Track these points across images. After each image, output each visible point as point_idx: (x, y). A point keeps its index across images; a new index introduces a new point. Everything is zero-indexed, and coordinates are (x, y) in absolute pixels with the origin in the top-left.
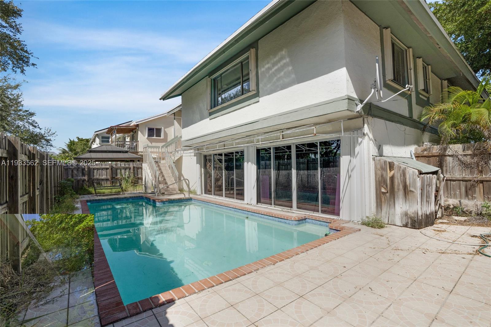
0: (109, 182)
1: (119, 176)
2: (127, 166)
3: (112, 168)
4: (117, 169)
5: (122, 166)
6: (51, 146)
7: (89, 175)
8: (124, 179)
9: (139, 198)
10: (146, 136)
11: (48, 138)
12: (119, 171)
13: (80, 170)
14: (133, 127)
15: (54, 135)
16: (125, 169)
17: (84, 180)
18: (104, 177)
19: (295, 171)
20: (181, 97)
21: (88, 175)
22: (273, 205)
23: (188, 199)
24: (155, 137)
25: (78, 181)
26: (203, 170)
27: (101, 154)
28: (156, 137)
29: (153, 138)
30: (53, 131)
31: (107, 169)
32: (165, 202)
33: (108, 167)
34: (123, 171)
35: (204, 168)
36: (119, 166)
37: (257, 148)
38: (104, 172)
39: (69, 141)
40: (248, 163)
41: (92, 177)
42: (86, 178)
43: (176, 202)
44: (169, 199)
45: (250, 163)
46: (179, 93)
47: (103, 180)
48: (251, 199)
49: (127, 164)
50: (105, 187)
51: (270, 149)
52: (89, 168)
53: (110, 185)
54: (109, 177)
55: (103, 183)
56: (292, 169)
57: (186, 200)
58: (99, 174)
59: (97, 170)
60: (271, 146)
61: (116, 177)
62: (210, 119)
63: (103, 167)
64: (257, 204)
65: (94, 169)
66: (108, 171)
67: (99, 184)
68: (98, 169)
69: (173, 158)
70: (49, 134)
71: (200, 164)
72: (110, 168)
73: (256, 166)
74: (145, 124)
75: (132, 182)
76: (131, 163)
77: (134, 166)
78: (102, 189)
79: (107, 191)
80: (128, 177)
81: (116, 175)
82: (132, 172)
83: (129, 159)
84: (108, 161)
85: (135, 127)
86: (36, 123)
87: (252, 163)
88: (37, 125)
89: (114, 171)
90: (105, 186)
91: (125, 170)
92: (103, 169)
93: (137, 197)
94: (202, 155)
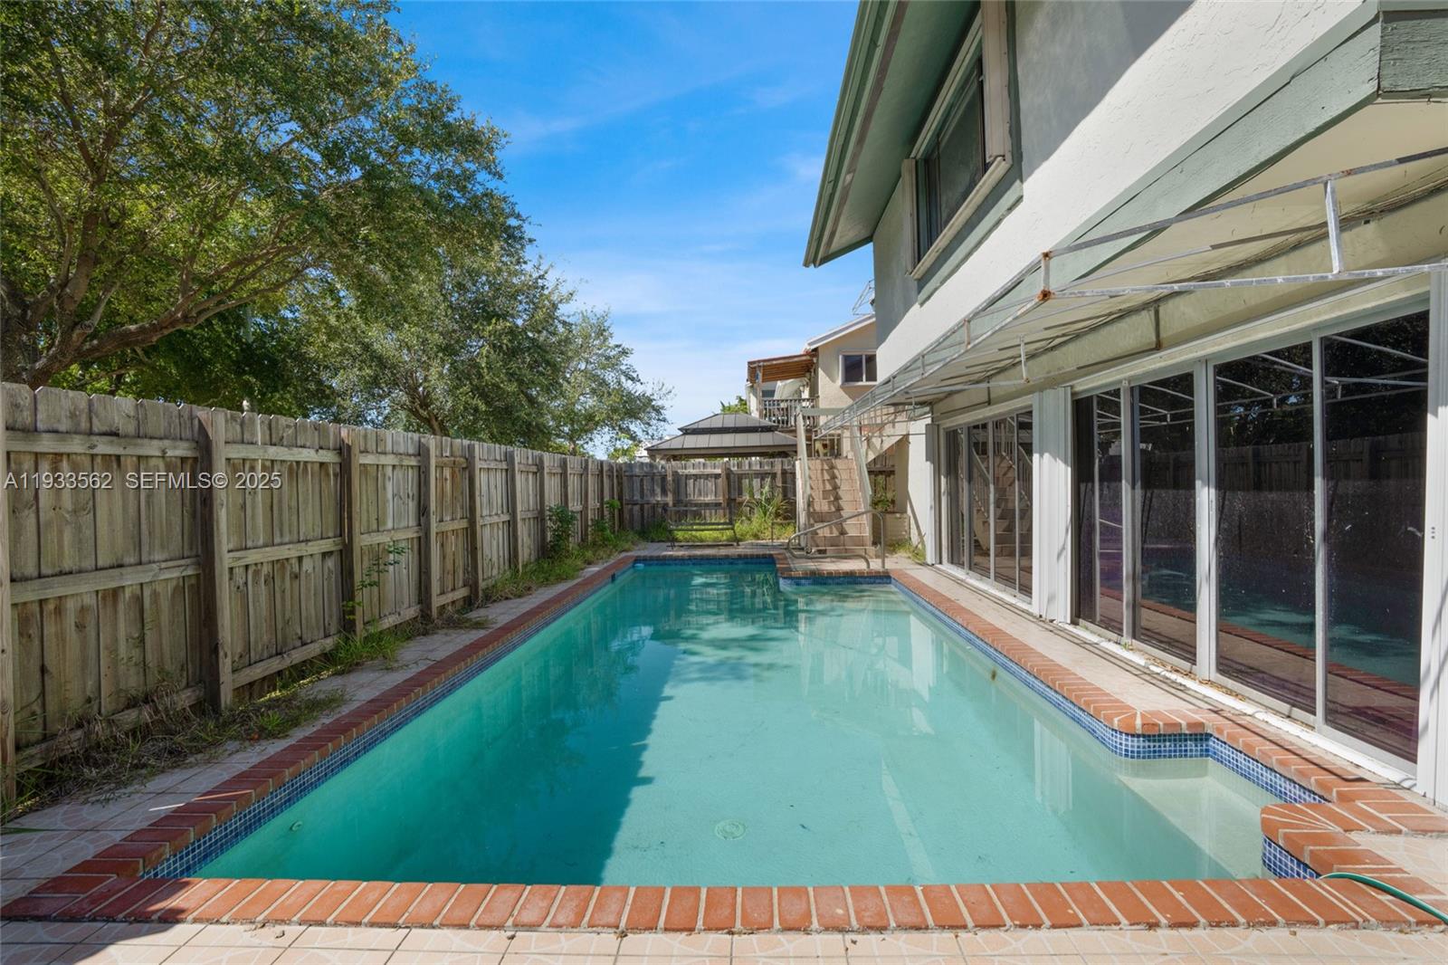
0: (721, 512)
1: (746, 497)
2: (766, 468)
3: (729, 473)
4: (740, 477)
5: (754, 468)
6: (664, 420)
7: (677, 493)
8: (759, 503)
9: (763, 561)
10: (839, 382)
11: (660, 403)
12: (746, 482)
13: (658, 478)
14: (804, 358)
15: (671, 394)
16: (762, 476)
17: (665, 506)
18: (710, 498)
19: (1213, 491)
20: (870, 246)
21: (674, 493)
22: (1126, 639)
23: (876, 577)
24: (864, 383)
25: (654, 507)
26: (943, 480)
27: (706, 437)
28: (867, 380)
29: (860, 383)
30: (668, 386)
31: (717, 476)
32: (800, 578)
33: (718, 471)
34: (756, 482)
35: (948, 474)
36: (747, 468)
37: (1073, 394)
38: (710, 484)
39: (721, 407)
40: (1041, 456)
41: (683, 498)
42: (669, 499)
43: (838, 584)
44: (813, 573)
45: (1046, 455)
46: (867, 235)
47: (707, 505)
48: (1051, 599)
49: (768, 463)
50: (714, 524)
51: (1117, 393)
52: (675, 474)
53: (722, 521)
54: (721, 499)
55: (708, 514)
56: (1198, 483)
57: (870, 577)
58: (700, 491)
59: (695, 480)
60: (1120, 382)
61: (739, 500)
62: (922, 304)
63: (709, 471)
64: (1074, 623)
65: (688, 477)
66: (720, 481)
67: (697, 514)
68: (696, 477)
69: (876, 441)
70: (661, 393)
71: (933, 462)
72: (724, 476)
73: (1069, 469)
74: (837, 344)
75: (777, 515)
76: (778, 461)
77: (786, 467)
78: (703, 530)
79: (708, 535)
80: (768, 501)
81: (740, 493)
82: (780, 485)
83: (776, 450)
84: (722, 456)
85: (808, 358)
86: (635, 372)
87: (1055, 456)
88: (635, 375)
89: (733, 483)
90: (713, 521)
91: (762, 479)
92: (707, 477)
93: (758, 556)
94: (941, 428)
